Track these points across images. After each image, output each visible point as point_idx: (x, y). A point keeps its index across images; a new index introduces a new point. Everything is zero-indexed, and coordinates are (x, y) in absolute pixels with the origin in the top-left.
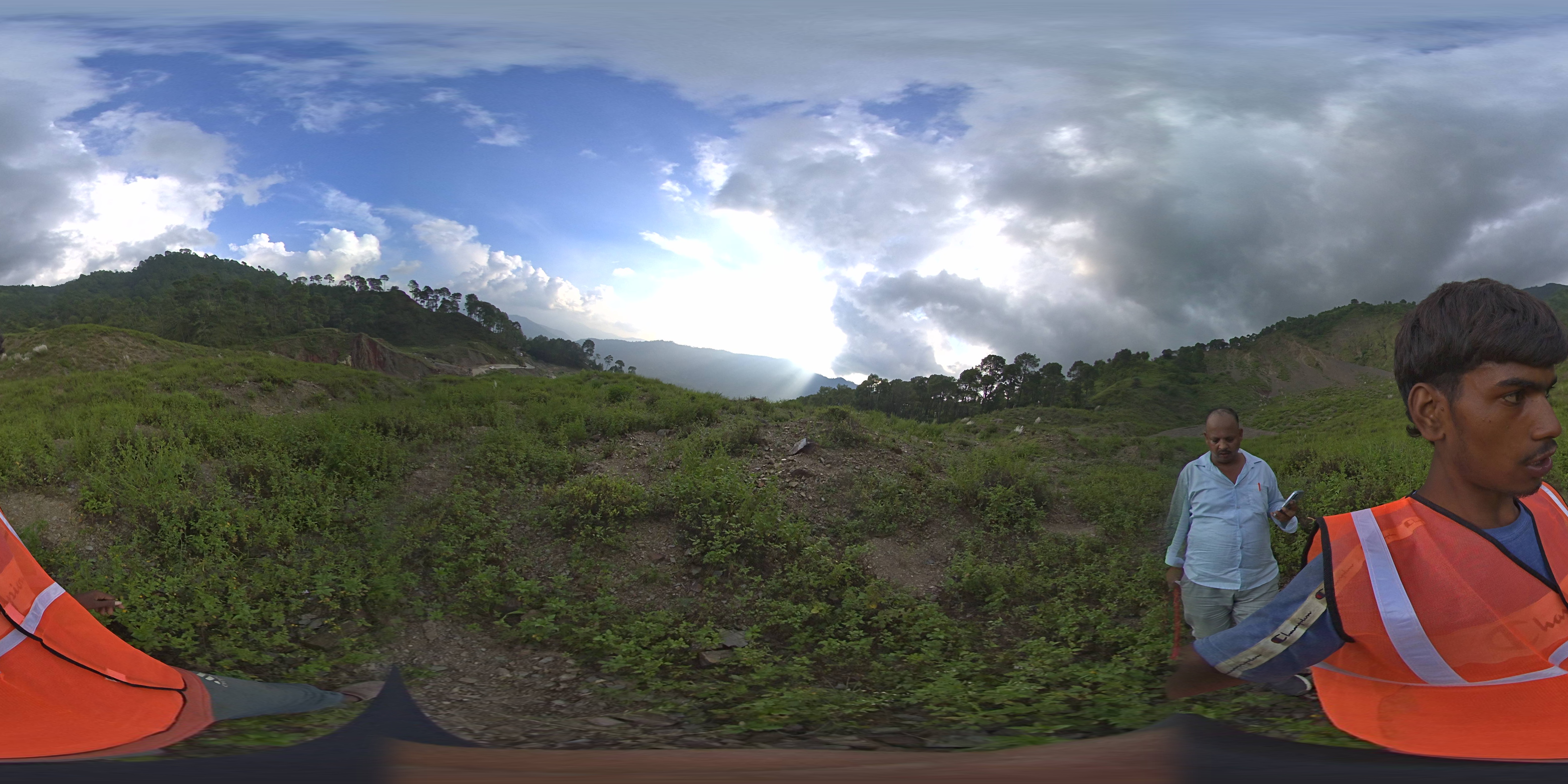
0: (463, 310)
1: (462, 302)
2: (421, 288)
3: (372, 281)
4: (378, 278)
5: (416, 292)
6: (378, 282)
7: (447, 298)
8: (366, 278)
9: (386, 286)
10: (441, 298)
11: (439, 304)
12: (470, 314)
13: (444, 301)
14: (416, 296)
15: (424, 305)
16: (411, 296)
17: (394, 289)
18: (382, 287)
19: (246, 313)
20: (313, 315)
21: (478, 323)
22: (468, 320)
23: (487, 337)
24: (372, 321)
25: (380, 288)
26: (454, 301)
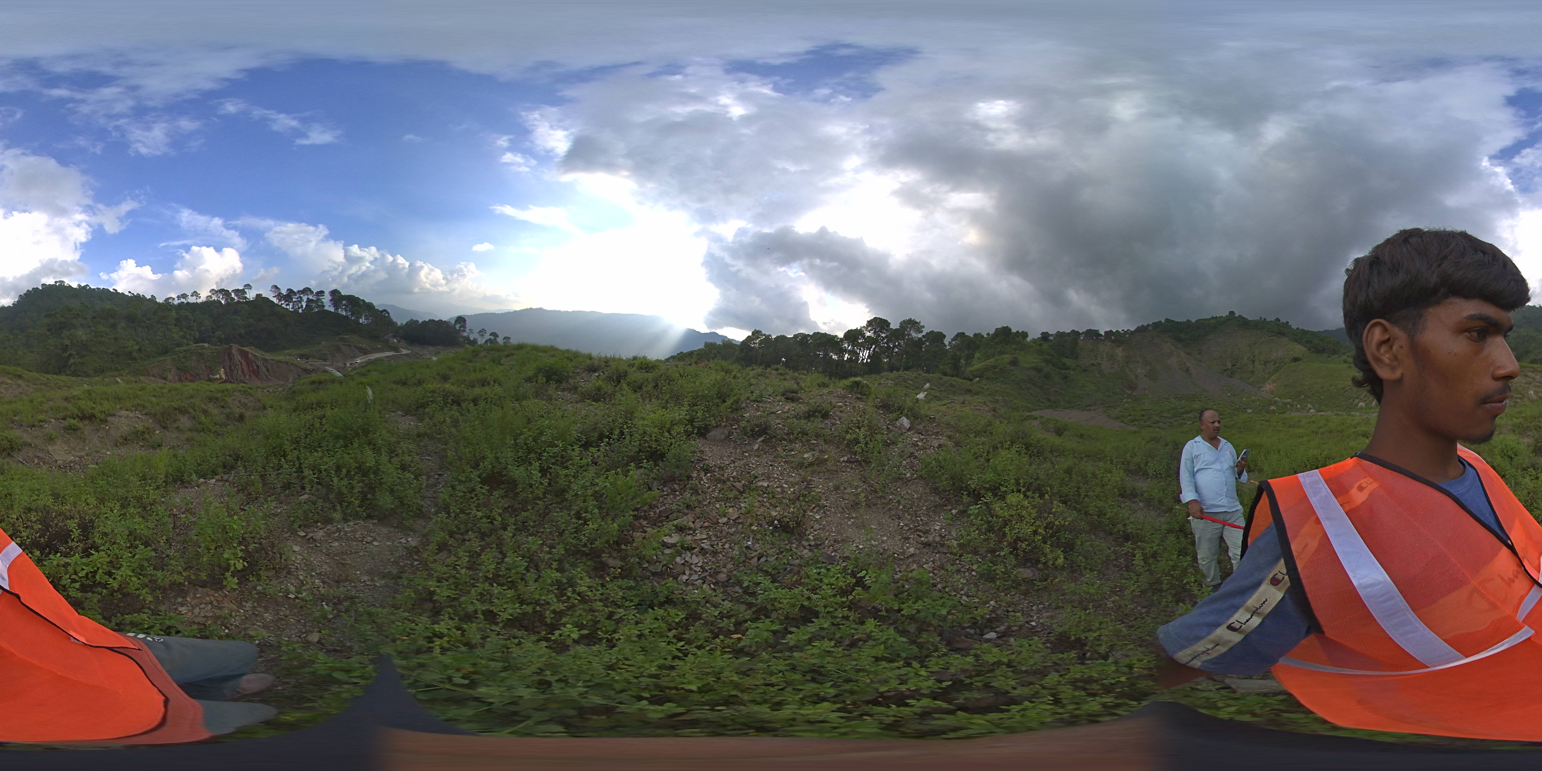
1: (326, 299)
2: (284, 292)
3: (237, 291)
4: (241, 288)
5: (279, 296)
6: (243, 292)
7: (311, 297)
8: (230, 290)
9: (251, 295)
10: (305, 298)
11: (304, 304)
12: (336, 309)
13: (309, 300)
14: (280, 301)
15: (290, 307)
16: (275, 300)
17: (258, 296)
18: (248, 296)
19: (115, 339)
20: (182, 334)
21: (346, 317)
22: (335, 315)
23: (357, 329)
24: (243, 331)
25: (246, 298)
26: (318, 299)
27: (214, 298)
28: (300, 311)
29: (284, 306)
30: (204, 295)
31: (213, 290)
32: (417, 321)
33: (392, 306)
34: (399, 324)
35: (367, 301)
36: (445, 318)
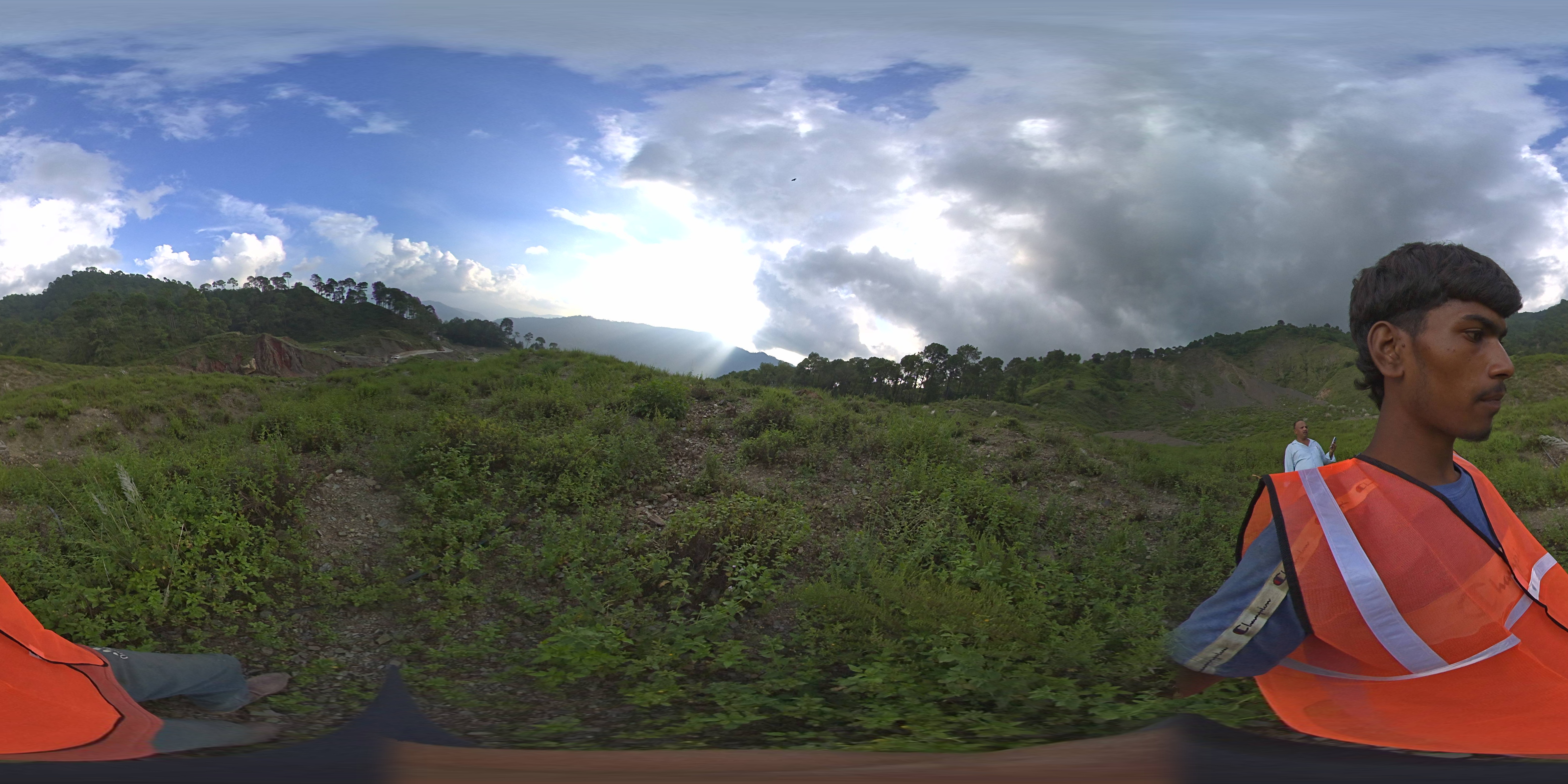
0: (371, 299)
1: (369, 291)
2: (325, 282)
3: (275, 279)
4: (280, 276)
5: (320, 286)
6: (282, 280)
7: (353, 289)
8: (270, 278)
9: (290, 284)
10: (347, 289)
11: (345, 295)
12: (379, 302)
13: (350, 292)
14: (320, 290)
15: (329, 298)
16: (316, 290)
17: (298, 285)
19: (145, 327)
20: (213, 321)
21: (389, 311)
22: (377, 309)
23: (399, 324)
24: (279, 320)
25: (285, 286)
26: (360, 291)
27: (252, 285)
28: (341, 302)
29: (324, 296)
30: (242, 283)
31: (251, 277)
32: (462, 320)
33: (439, 304)
34: (443, 322)
35: (412, 295)
36: (491, 319)
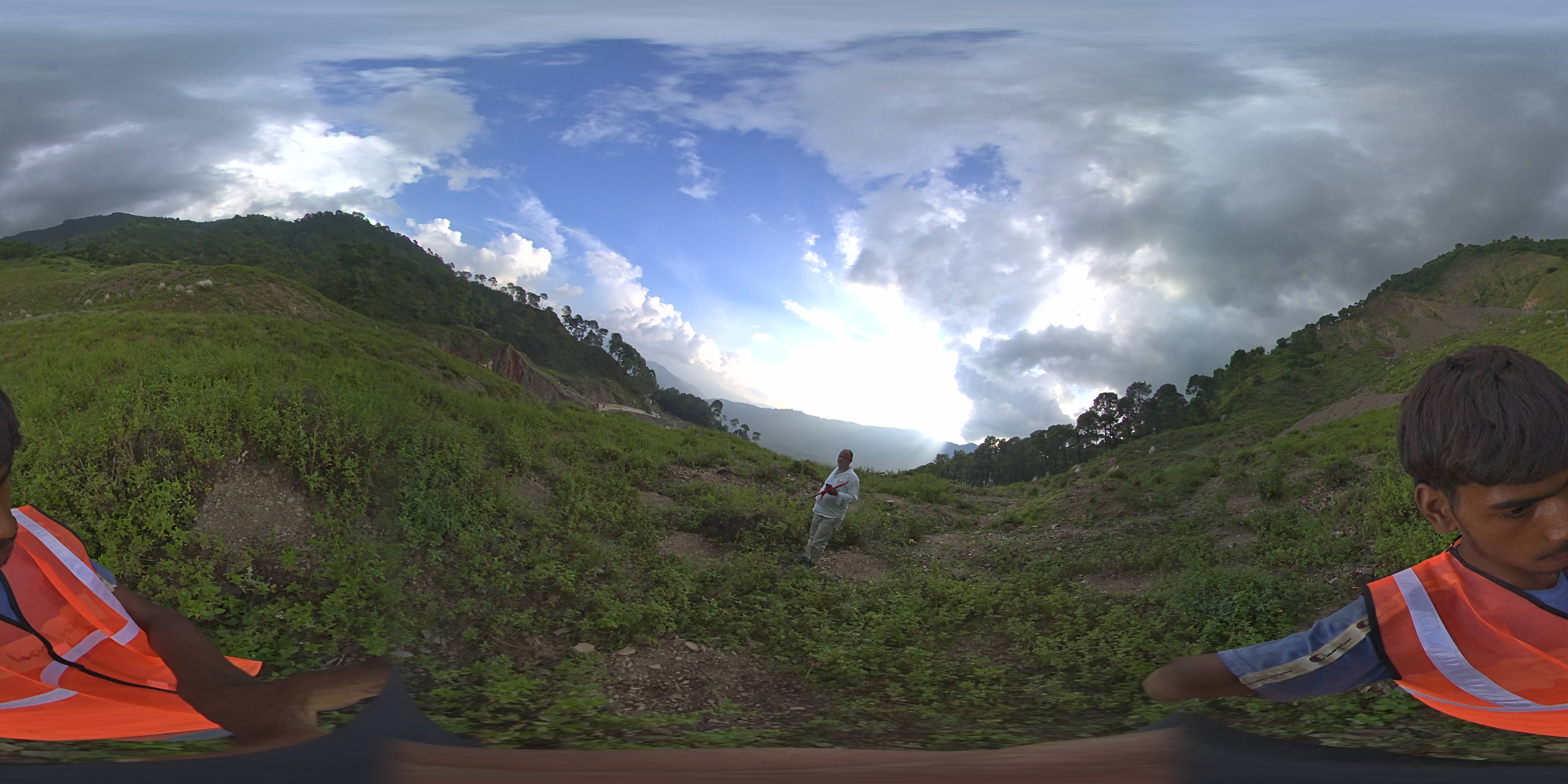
0: (606, 346)
1: (607, 338)
2: (573, 316)
3: (532, 295)
4: (538, 294)
5: (568, 318)
6: (537, 298)
7: (594, 331)
8: (527, 291)
9: (543, 304)
10: (588, 330)
11: (585, 334)
12: (612, 351)
13: (591, 333)
14: (566, 321)
15: (572, 332)
16: (562, 320)
17: (549, 309)
18: (539, 304)
19: (407, 293)
20: (468, 313)
21: (617, 363)
22: (607, 357)
23: (622, 378)
24: (523, 335)
25: (537, 305)
26: (600, 336)
27: (509, 292)
28: (579, 339)
29: (567, 328)
30: (501, 284)
31: (512, 283)
32: (678, 391)
33: (662, 369)
34: (660, 388)
35: (642, 355)
36: (705, 397)
